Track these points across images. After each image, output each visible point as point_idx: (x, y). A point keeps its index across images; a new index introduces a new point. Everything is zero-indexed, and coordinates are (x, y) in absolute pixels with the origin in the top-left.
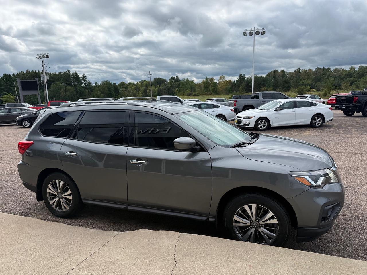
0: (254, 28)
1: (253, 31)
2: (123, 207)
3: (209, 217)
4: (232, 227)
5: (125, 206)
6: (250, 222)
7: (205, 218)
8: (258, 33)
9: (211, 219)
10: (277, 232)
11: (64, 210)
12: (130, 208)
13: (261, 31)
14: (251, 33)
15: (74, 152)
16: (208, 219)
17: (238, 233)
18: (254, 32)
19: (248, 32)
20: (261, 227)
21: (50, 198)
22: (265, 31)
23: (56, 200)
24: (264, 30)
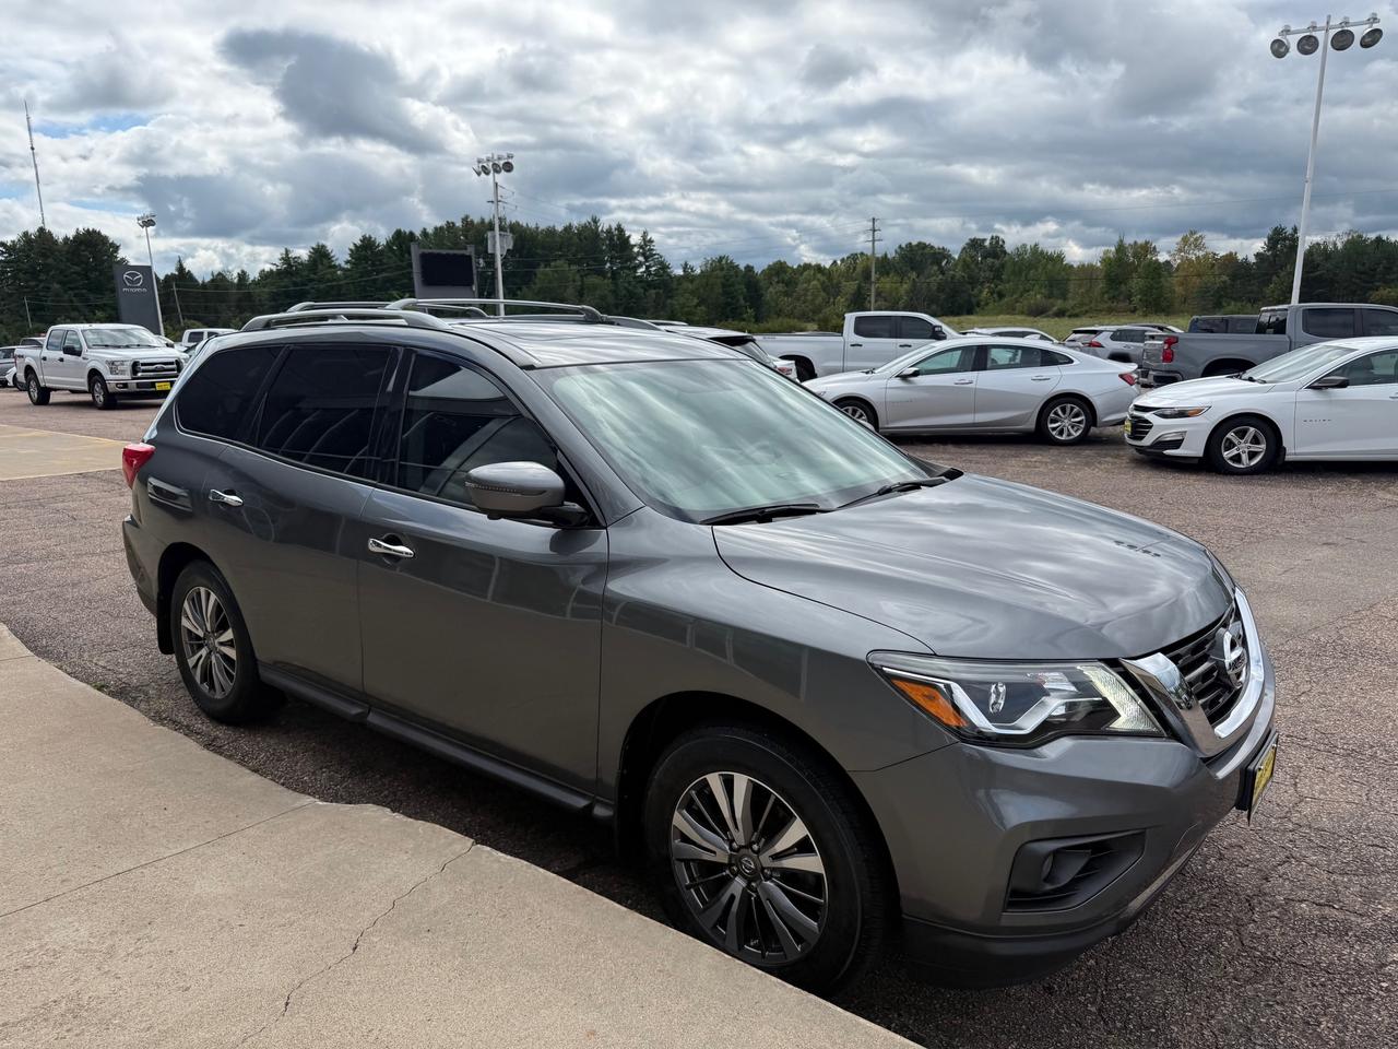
0: (1329, 17)
1: (1320, 35)
2: (354, 711)
3: (594, 801)
5: (359, 710)
6: (731, 849)
7: (581, 803)
8: (1342, 40)
9: (599, 811)
10: (823, 916)
11: (218, 693)
12: (372, 718)
13: (1359, 32)
14: (1308, 45)
15: (235, 494)
16: (590, 808)
17: (688, 888)
18: (1325, 38)
19: (1293, 40)
20: (767, 879)
21: (192, 645)
22: (1379, 31)
23: (201, 657)
24: (1375, 26)
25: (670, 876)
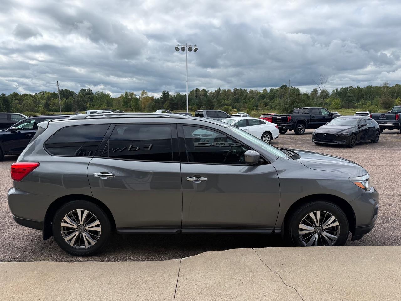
1: (185, 47)
2: (175, 231)
3: (274, 229)
4: (298, 235)
5: (177, 230)
6: (314, 228)
7: (270, 231)
8: (190, 49)
9: (276, 231)
10: (338, 234)
11: (87, 246)
12: (183, 231)
13: (194, 48)
14: (183, 49)
15: (109, 173)
16: (274, 231)
17: (303, 241)
18: (187, 48)
19: (180, 48)
20: (323, 231)
21: (65, 233)
22: (197, 48)
23: (75, 235)
25: (300, 240)
